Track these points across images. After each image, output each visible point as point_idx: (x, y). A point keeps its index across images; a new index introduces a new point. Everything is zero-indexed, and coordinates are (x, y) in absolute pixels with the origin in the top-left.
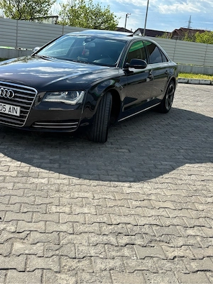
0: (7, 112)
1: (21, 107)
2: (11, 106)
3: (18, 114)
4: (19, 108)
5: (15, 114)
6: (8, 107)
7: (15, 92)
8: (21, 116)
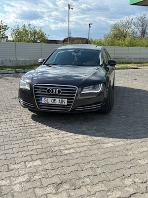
0: (57, 103)
1: (68, 99)
2: (61, 99)
3: (66, 104)
4: (66, 100)
5: (63, 104)
6: (58, 100)
7: (62, 90)
8: (68, 105)
